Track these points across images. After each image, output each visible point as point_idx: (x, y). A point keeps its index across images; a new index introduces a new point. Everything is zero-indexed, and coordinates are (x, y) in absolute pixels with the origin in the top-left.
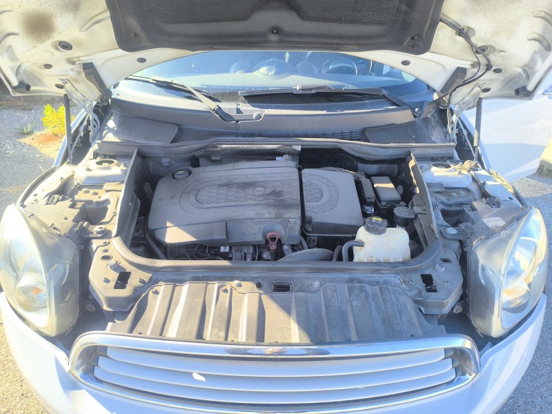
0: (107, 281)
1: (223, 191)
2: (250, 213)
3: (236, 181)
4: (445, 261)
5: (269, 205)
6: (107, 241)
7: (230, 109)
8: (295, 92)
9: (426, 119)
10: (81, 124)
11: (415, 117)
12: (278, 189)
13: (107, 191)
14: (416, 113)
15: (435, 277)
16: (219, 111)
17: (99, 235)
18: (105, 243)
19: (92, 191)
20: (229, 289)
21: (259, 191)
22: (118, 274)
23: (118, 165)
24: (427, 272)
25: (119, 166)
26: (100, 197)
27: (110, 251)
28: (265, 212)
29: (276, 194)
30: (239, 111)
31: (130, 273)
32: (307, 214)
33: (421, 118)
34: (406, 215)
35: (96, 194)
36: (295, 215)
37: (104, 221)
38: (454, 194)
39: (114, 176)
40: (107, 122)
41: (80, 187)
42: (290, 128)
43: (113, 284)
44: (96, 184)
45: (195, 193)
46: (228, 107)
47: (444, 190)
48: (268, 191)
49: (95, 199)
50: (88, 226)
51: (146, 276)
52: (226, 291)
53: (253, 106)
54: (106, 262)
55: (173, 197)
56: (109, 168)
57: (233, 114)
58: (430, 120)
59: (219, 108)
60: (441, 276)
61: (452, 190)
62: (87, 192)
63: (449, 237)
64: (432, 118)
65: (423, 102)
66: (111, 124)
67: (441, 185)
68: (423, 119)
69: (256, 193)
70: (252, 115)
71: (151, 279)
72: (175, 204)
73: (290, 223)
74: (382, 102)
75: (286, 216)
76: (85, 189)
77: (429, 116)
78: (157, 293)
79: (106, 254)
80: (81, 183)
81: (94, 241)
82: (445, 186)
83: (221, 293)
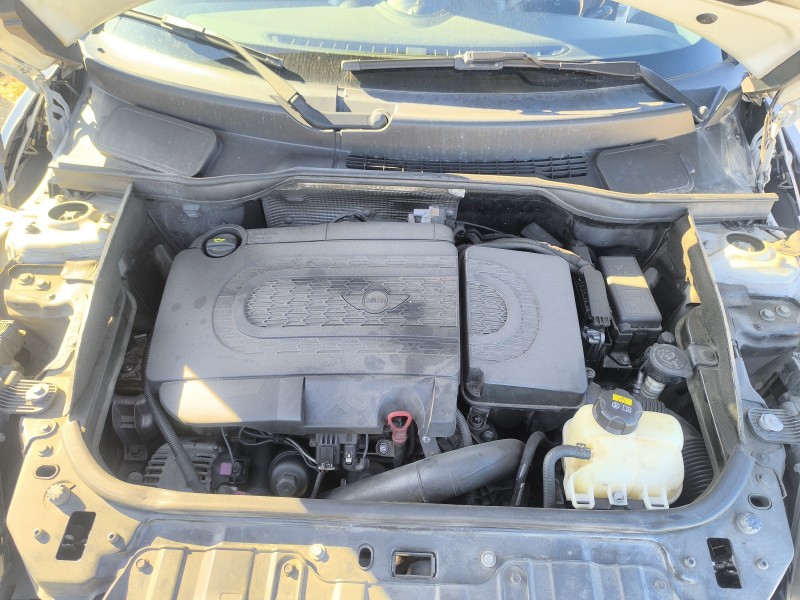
0: (43, 537)
1: (302, 295)
2: (354, 357)
3: (329, 272)
4: (758, 502)
5: (395, 339)
6: (52, 422)
7: (323, 100)
8: (459, 67)
9: (717, 129)
10: (30, 112)
11: (696, 123)
12: (416, 298)
13: (70, 281)
14: (700, 116)
15: (736, 546)
16: (300, 103)
17: (38, 409)
18: (49, 429)
19: (40, 279)
20: (300, 568)
21: (376, 301)
22: (68, 518)
23: (95, 218)
24: (720, 534)
25: (96, 221)
26: (53, 297)
27: (57, 452)
28: (384, 356)
29: (411, 309)
30: (341, 106)
31: (92, 516)
32: (473, 364)
33: (708, 125)
34: (673, 367)
35: (45, 287)
36: (447, 368)
37: (52, 365)
38: (769, 313)
39: (83, 246)
40: (82, 108)
41: (15, 270)
42: (444, 149)
43: (54, 544)
44: (49, 263)
45: (245, 296)
46: (319, 93)
47: (748, 302)
48: (395, 302)
49: (44, 300)
50: (16, 382)
51: (126, 526)
52: (294, 573)
53: (371, 94)
54: (44, 482)
55: (200, 303)
56: (74, 227)
57: (329, 111)
58: (724, 129)
59: (301, 98)
60: (749, 544)
61: (764, 302)
62: (29, 282)
63: (764, 437)
64: (729, 125)
65: (714, 91)
66: (88, 115)
67: (742, 288)
68: (711, 127)
69: (368, 305)
70: (368, 117)
71: (136, 534)
72: (203, 322)
73: (437, 389)
74: (634, 90)
75: (430, 370)
76: (24, 276)
77: (722, 120)
78: (147, 568)
79: (48, 461)
80: (17, 259)
81: (25, 423)
82: (752, 292)
83: (285, 580)
